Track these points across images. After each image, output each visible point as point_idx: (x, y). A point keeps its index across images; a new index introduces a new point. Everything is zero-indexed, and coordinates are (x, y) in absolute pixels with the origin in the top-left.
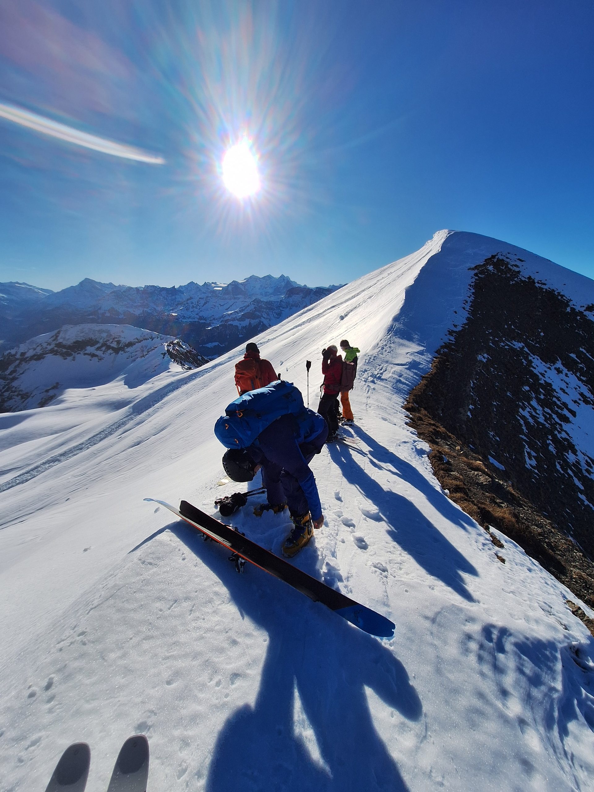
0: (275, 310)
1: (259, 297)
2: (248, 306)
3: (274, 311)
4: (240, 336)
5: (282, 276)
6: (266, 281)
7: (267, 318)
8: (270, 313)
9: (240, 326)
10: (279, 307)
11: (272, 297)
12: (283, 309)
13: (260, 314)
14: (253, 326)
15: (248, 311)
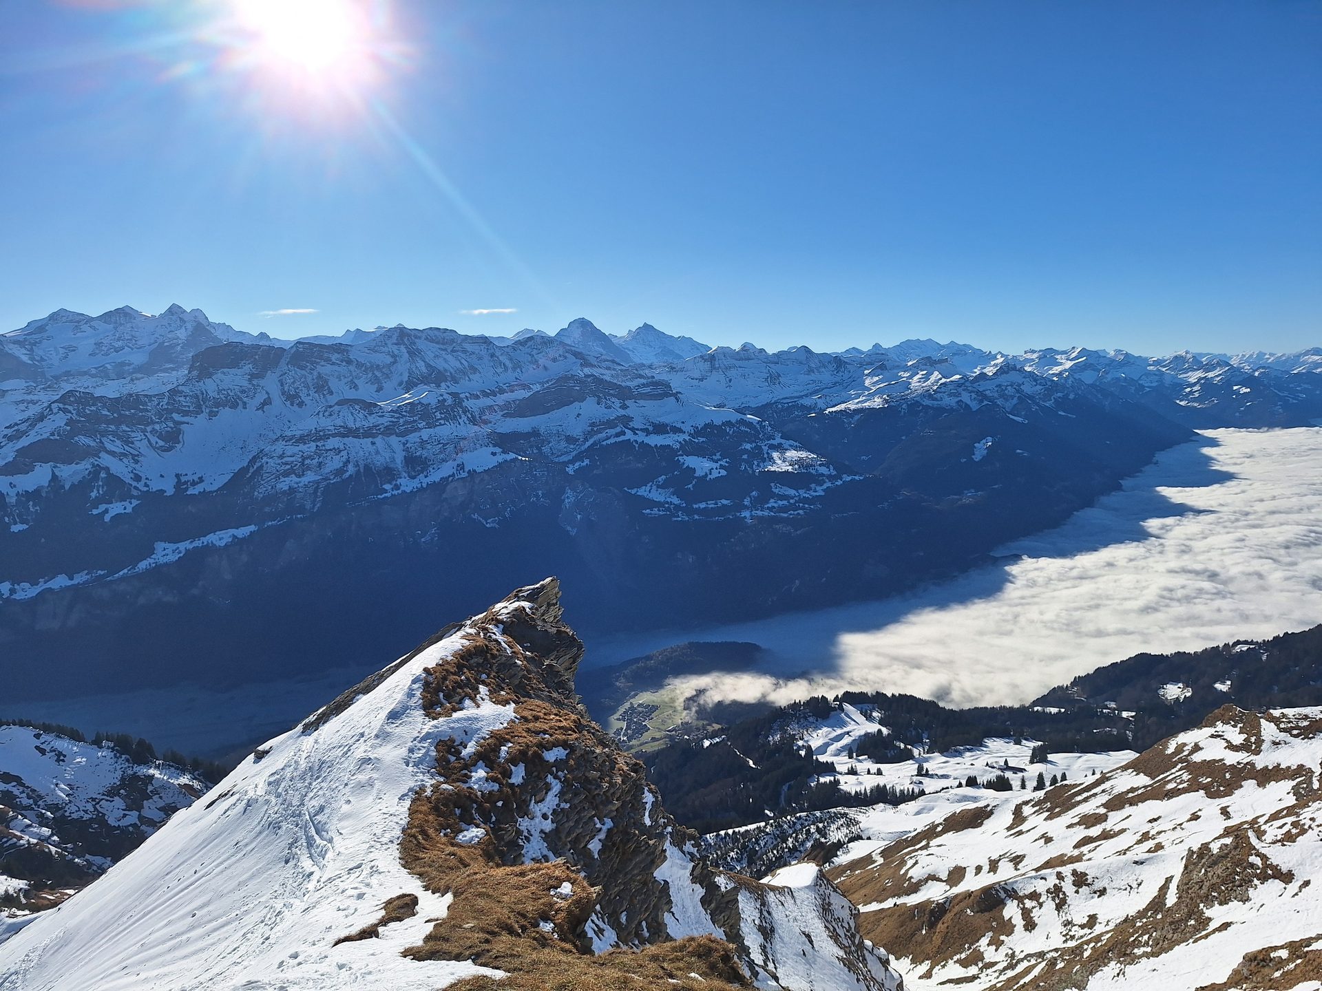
0: (153, 423)
1: (83, 384)
2: (41, 418)
3: (149, 429)
4: (16, 528)
5: (174, 311)
6: (115, 328)
7: (125, 455)
8: (133, 435)
9: (13, 492)
10: (170, 412)
11: (137, 379)
12: (185, 419)
13: (92, 444)
14: (67, 487)
15: (45, 436)
